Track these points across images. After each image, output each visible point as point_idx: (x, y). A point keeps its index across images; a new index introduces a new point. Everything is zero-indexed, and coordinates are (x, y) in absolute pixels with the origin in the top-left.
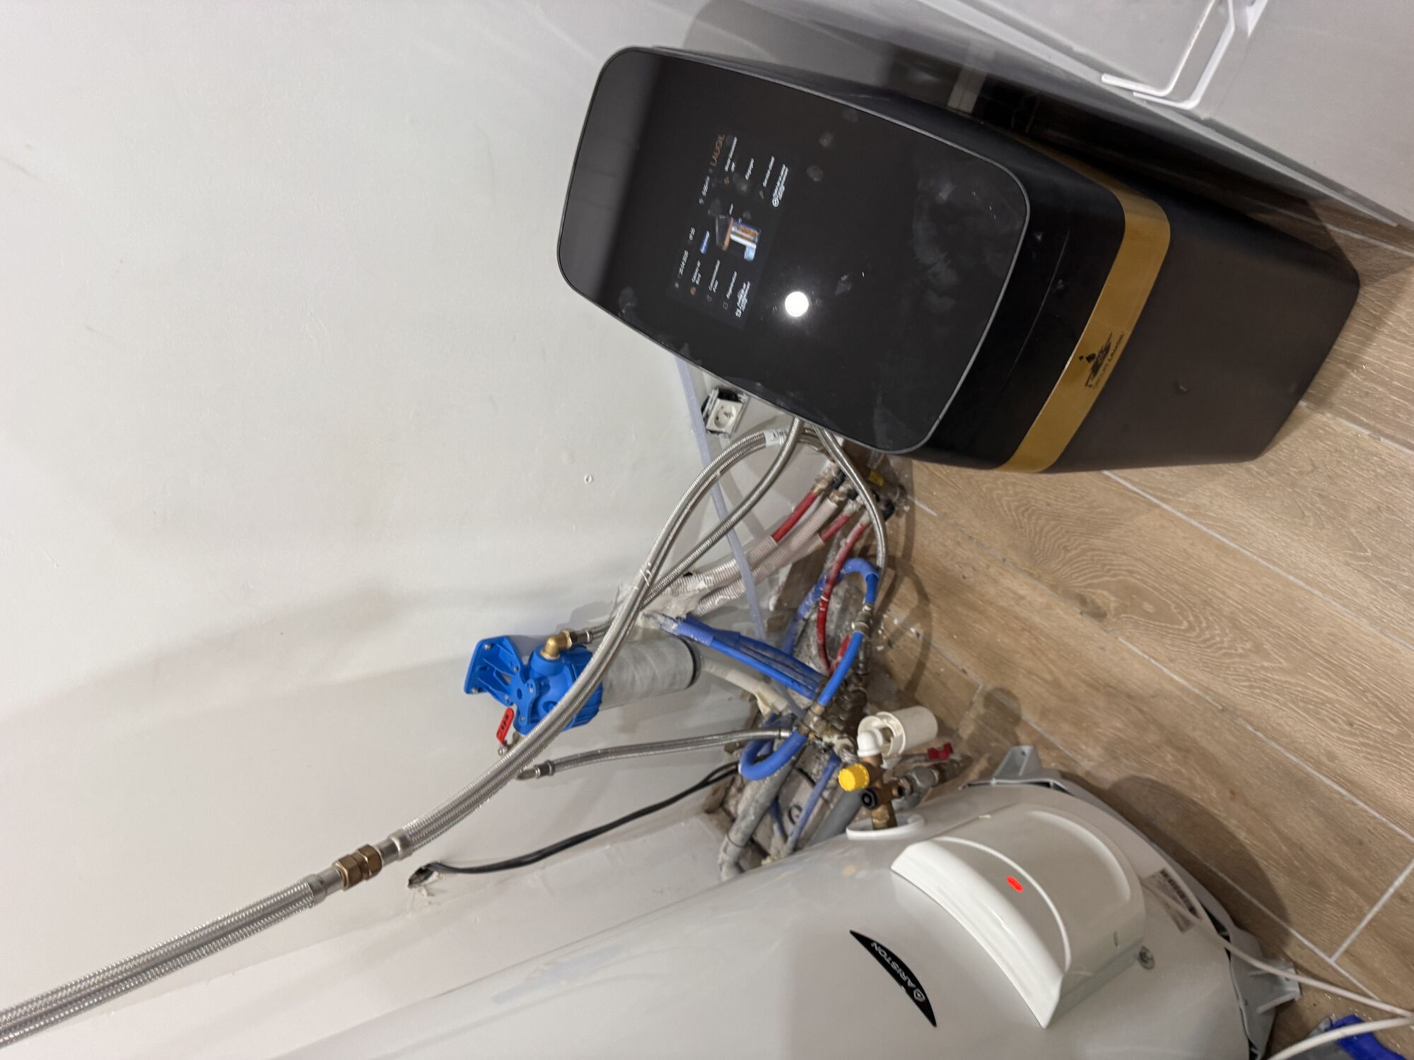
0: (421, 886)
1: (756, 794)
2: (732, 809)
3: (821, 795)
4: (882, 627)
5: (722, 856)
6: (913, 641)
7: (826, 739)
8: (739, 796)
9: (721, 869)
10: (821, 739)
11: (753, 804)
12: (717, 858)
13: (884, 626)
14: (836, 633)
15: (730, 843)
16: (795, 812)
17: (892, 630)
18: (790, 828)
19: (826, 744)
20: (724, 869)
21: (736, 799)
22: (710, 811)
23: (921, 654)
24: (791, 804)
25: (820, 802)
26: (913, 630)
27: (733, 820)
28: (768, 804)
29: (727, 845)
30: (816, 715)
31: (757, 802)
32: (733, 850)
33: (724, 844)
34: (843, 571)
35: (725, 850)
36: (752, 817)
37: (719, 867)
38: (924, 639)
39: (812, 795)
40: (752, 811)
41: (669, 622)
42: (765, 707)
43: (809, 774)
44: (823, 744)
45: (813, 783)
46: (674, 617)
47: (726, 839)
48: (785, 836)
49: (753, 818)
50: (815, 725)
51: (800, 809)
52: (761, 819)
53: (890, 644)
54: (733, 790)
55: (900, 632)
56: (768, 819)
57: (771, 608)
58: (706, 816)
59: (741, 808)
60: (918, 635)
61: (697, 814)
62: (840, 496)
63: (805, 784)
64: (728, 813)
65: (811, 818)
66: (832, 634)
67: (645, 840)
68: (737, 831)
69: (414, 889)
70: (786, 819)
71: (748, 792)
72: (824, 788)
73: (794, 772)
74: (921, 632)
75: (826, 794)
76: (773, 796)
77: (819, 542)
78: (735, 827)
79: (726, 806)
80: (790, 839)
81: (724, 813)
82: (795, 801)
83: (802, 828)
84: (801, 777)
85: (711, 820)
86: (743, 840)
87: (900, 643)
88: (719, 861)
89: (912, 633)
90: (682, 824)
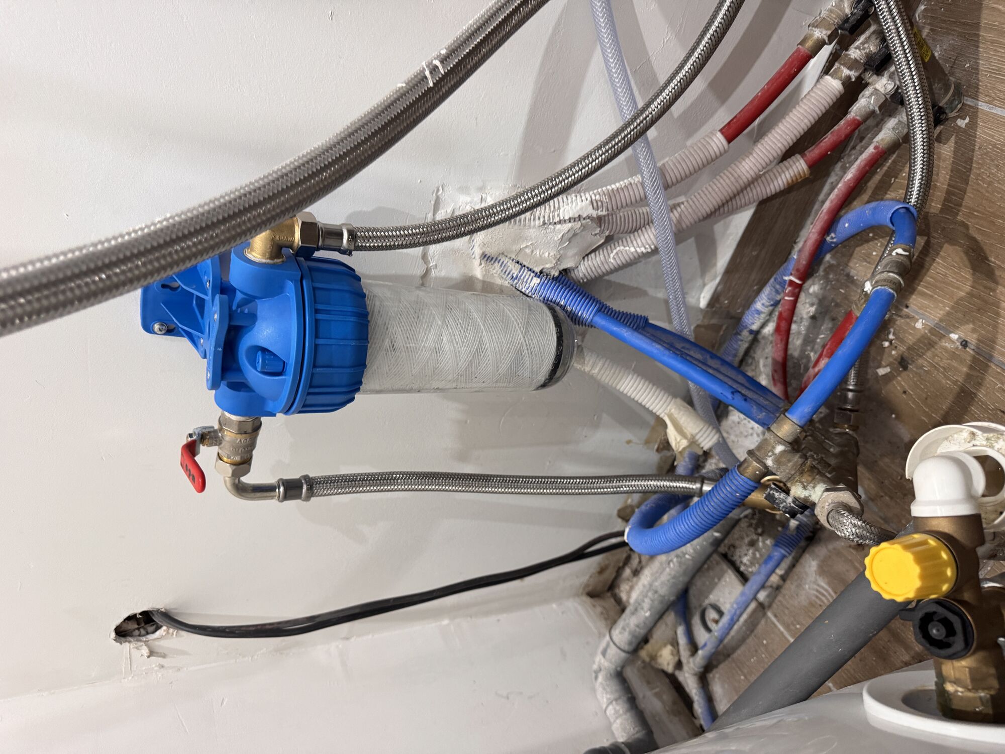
0: (141, 641)
1: (656, 580)
2: (624, 596)
3: (755, 598)
4: (891, 337)
5: (599, 658)
6: (953, 355)
7: (797, 491)
8: (635, 579)
9: (596, 678)
10: (787, 492)
11: (650, 594)
12: (594, 662)
13: (894, 334)
14: (803, 351)
15: (611, 644)
16: (712, 615)
17: (910, 340)
18: (702, 636)
19: (795, 500)
20: (600, 678)
21: (630, 584)
22: (593, 594)
23: (968, 377)
24: (707, 602)
25: (753, 605)
26: (954, 336)
27: (623, 610)
28: (672, 598)
29: (608, 646)
30: (782, 441)
31: (656, 592)
32: (615, 656)
33: (603, 644)
34: (830, 239)
35: (604, 653)
36: (646, 614)
37: (594, 675)
38: (978, 351)
39: (742, 594)
40: (647, 604)
41: (526, 273)
42: (679, 438)
43: (738, 563)
44: (790, 500)
45: (744, 578)
46: (537, 270)
47: (608, 638)
48: (694, 648)
49: (648, 614)
50: (778, 460)
51: (721, 613)
52: (660, 617)
53: (903, 363)
54: (627, 572)
55: (928, 342)
56: (671, 618)
57: (703, 303)
58: (588, 600)
59: (634, 596)
60: (965, 344)
61: (576, 595)
62: (850, 68)
63: (730, 577)
64: (618, 601)
65: (736, 627)
66: (796, 354)
67: (499, 620)
68: (624, 629)
69: (126, 646)
70: (696, 621)
71: (646, 577)
72: (763, 587)
73: (716, 557)
74: (972, 339)
75: (762, 596)
76: (680, 586)
77: (799, 166)
78: (621, 623)
79: (617, 591)
80: (700, 652)
81: (612, 600)
82: (712, 598)
83: (721, 641)
84: (724, 566)
85: (594, 606)
86: (630, 643)
87: (924, 362)
88: (595, 667)
89: (953, 342)
90: (554, 606)
